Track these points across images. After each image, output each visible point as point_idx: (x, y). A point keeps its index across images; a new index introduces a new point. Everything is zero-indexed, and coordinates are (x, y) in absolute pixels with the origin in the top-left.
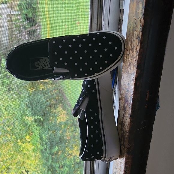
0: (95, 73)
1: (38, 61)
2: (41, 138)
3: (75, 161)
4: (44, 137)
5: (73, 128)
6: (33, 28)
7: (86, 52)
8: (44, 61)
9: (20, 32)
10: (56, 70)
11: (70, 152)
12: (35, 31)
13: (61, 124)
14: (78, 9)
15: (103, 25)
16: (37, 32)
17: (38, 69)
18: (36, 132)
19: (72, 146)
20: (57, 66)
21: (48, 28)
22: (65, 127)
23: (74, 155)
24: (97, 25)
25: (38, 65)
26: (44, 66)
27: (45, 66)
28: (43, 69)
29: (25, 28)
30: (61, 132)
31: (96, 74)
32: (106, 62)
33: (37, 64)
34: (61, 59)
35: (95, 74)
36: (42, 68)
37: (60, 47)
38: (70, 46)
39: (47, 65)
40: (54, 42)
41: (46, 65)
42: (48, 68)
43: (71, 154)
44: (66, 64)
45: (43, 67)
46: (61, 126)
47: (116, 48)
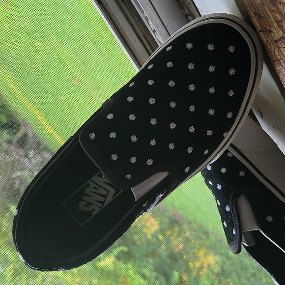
0: (224, 135)
1: (84, 198)
2: (144, 277)
3: (213, 272)
4: (146, 272)
5: (177, 229)
6: (20, 133)
7: (173, 105)
8: (95, 188)
9: (6, 152)
10: (138, 192)
11: (198, 264)
12: (25, 136)
13: (155, 236)
14: (61, 62)
15: (154, 31)
16: (30, 134)
17: (94, 213)
18: (131, 272)
19: (194, 254)
20: (136, 181)
21: (40, 118)
22: (164, 235)
23: (205, 265)
24: (141, 40)
25: (89, 204)
26: (102, 199)
27: (105, 197)
28: (104, 206)
29: (9, 142)
30: (163, 247)
31: (227, 135)
32: (231, 93)
33: (85, 206)
34: (133, 160)
35: (224, 137)
36: (100, 205)
37: (113, 135)
38: (132, 117)
39: (108, 192)
40: (93, 136)
41: (105, 193)
42: (114, 196)
43: (201, 268)
44: (150, 162)
45: (102, 203)
46: (157, 239)
47: (231, 49)
